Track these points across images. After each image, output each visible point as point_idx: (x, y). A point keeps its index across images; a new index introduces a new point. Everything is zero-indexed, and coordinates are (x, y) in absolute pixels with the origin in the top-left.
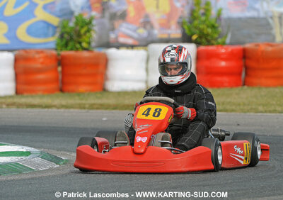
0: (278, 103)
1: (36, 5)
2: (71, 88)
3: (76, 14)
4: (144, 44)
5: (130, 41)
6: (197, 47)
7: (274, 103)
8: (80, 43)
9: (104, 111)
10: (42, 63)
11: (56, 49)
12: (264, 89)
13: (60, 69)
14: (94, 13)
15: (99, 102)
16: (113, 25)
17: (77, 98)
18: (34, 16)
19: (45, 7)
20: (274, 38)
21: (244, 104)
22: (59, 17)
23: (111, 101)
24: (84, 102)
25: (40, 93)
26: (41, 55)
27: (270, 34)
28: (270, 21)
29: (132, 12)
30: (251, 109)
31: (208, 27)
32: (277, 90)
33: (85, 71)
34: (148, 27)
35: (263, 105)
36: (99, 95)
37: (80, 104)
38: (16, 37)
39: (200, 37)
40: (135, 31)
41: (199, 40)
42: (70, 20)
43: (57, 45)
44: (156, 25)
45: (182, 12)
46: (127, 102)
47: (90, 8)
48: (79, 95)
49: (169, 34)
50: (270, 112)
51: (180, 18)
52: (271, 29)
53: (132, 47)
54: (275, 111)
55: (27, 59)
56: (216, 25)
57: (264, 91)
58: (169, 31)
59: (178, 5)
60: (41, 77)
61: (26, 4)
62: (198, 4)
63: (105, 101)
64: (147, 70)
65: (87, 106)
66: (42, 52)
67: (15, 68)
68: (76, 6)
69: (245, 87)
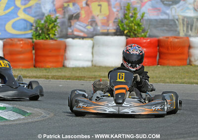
0: (180, 77)
1: (19, 9)
2: (40, 65)
3: (46, 15)
4: (91, 36)
5: (82, 34)
6: (127, 38)
7: (177, 76)
8: (49, 34)
9: (62, 80)
10: (22, 48)
11: (32, 39)
12: (171, 68)
13: (34, 52)
14: (58, 15)
15: (59, 74)
16: (71, 23)
17: (45, 71)
18: (18, 16)
19: (25, 10)
20: (179, 33)
21: (157, 77)
22: (34, 17)
23: (67, 74)
24: (49, 74)
25: (20, 68)
26: (21, 42)
27: (176, 31)
28: (177, 22)
29: (83, 15)
30: (161, 80)
31: (135, 25)
32: (180, 68)
33: (50, 54)
34: (94, 25)
35: (170, 78)
36: (60, 70)
37: (45, 75)
38: (5, 30)
39: (129, 32)
40: (85, 27)
41: (129, 34)
42: (42, 19)
43: (33, 35)
44: (99, 23)
45: (117, 15)
46: (78, 75)
47: (55, 11)
48: (46, 70)
49: (108, 30)
50: (174, 83)
51: (116, 19)
52: (177, 27)
53: (83, 38)
54: (176, 82)
55: (12, 45)
56: (140, 24)
57: (171, 69)
58: (108, 28)
59: (115, 10)
60: (21, 57)
61: (13, 8)
62: (129, 9)
63: (63, 74)
64: (92, 53)
65: (50, 77)
66: (22, 40)
67: (3, 51)
68: (46, 10)
69: (159, 66)
